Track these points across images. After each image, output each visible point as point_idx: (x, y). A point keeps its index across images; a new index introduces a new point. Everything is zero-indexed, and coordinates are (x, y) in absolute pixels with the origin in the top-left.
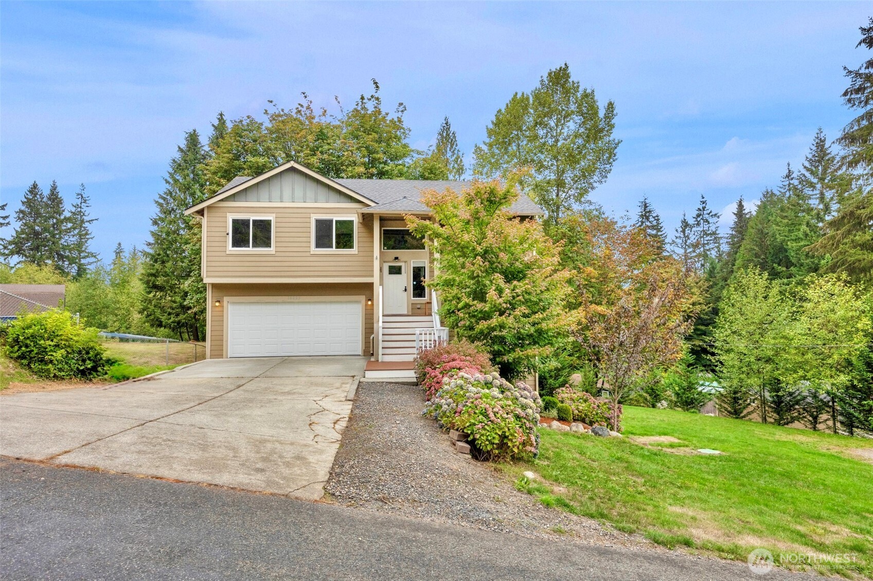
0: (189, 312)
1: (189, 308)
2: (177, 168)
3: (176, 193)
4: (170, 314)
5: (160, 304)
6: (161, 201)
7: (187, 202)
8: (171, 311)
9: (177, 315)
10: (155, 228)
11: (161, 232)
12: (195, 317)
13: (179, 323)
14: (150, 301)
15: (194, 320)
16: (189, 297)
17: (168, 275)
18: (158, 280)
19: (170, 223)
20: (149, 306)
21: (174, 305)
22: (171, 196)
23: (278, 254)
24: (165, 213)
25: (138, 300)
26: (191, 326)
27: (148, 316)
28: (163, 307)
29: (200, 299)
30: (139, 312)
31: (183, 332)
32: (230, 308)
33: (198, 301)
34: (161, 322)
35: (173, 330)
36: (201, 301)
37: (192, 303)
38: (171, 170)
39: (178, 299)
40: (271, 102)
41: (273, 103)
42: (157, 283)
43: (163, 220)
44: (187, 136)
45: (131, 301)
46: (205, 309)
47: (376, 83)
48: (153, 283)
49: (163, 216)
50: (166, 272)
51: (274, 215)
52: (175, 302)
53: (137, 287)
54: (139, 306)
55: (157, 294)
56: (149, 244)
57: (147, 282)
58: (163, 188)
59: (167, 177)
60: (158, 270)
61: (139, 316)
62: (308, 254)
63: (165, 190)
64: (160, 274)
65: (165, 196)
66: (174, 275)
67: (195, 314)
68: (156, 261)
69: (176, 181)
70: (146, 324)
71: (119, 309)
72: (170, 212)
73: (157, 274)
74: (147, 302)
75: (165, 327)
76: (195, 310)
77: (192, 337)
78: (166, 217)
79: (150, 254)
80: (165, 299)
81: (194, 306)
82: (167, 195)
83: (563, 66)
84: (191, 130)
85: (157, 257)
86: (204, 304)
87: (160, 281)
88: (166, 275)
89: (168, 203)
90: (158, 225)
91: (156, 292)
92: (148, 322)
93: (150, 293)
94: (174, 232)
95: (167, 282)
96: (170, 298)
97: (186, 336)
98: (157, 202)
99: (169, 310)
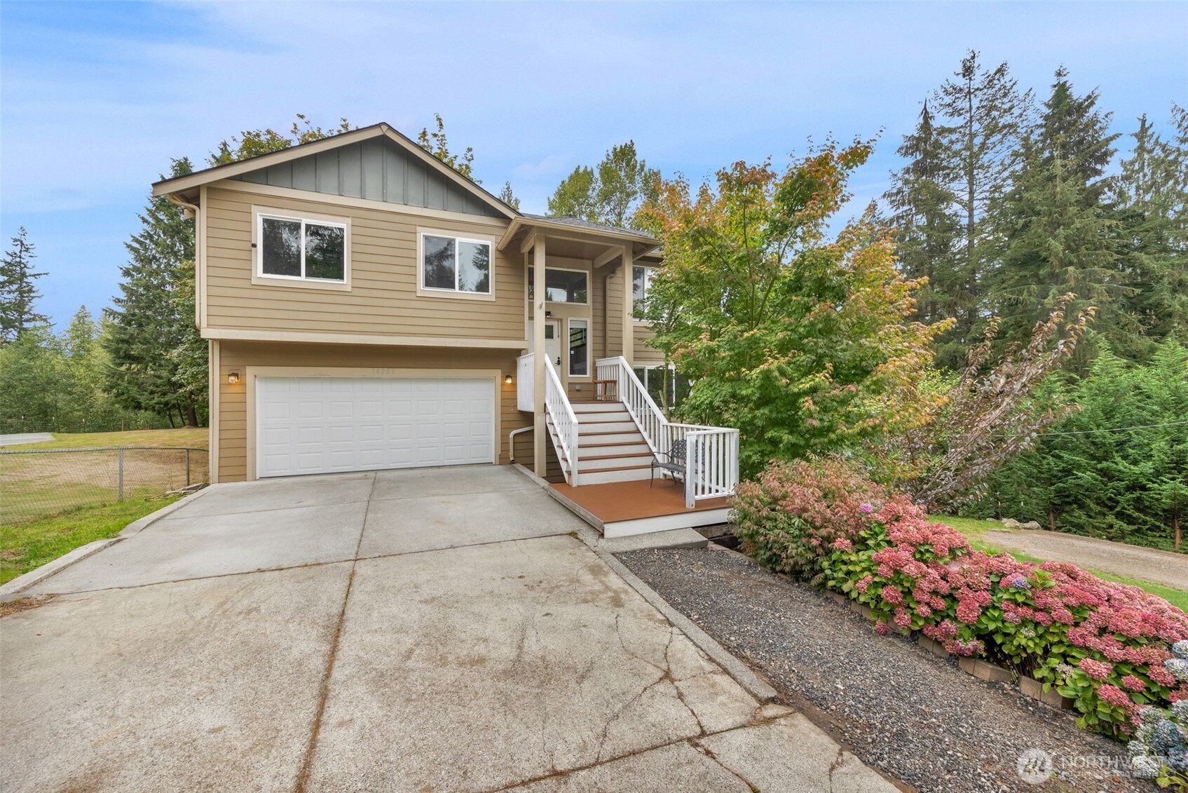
0: (181, 391)
1: (181, 386)
2: (160, 204)
3: (159, 236)
4: (152, 393)
5: (138, 379)
6: (136, 245)
7: (176, 249)
8: (155, 389)
9: (164, 394)
10: (127, 281)
11: (137, 285)
12: (190, 397)
13: (166, 404)
14: (121, 376)
15: (189, 401)
16: (181, 371)
17: (149, 342)
18: (132, 349)
19: (151, 274)
20: (119, 382)
21: (159, 381)
22: (152, 240)
23: (356, 292)
24: (142, 261)
25: (102, 374)
26: (186, 408)
27: (118, 395)
28: (142, 384)
29: (197, 374)
30: (104, 391)
31: (174, 415)
32: (259, 385)
33: (194, 376)
34: (139, 403)
35: (159, 413)
36: (200, 376)
37: (184, 379)
38: (150, 206)
39: (165, 373)
40: (302, 117)
41: (305, 120)
42: (133, 353)
43: (138, 270)
44: (174, 164)
45: (93, 375)
46: (207, 387)
47: (439, 119)
48: (125, 352)
49: (138, 265)
50: (145, 339)
51: (349, 221)
52: (159, 377)
53: (101, 358)
54: (104, 381)
55: (133, 366)
56: (118, 301)
57: (117, 351)
58: (139, 229)
59: (145, 215)
60: (132, 335)
61: (106, 395)
62: (412, 296)
63: (142, 232)
64: (137, 340)
65: (142, 239)
66: (158, 343)
67: (192, 393)
68: (129, 324)
69: (158, 220)
70: (117, 405)
71: (73, 385)
72: (151, 261)
73: (130, 341)
74: (116, 377)
75: (146, 409)
76: (189, 388)
77: (187, 422)
78: (143, 266)
79: (120, 314)
80: (144, 373)
81: (189, 384)
82: (146, 239)
83: (629, 143)
84: (180, 158)
85: (130, 317)
86: (203, 381)
87: (136, 350)
88: (146, 341)
89: (148, 249)
90: (132, 276)
91: (131, 364)
92: (118, 403)
93: (121, 364)
94: (157, 287)
95: (148, 351)
96: (152, 372)
97: (178, 420)
98: (129, 246)
99: (151, 388)
